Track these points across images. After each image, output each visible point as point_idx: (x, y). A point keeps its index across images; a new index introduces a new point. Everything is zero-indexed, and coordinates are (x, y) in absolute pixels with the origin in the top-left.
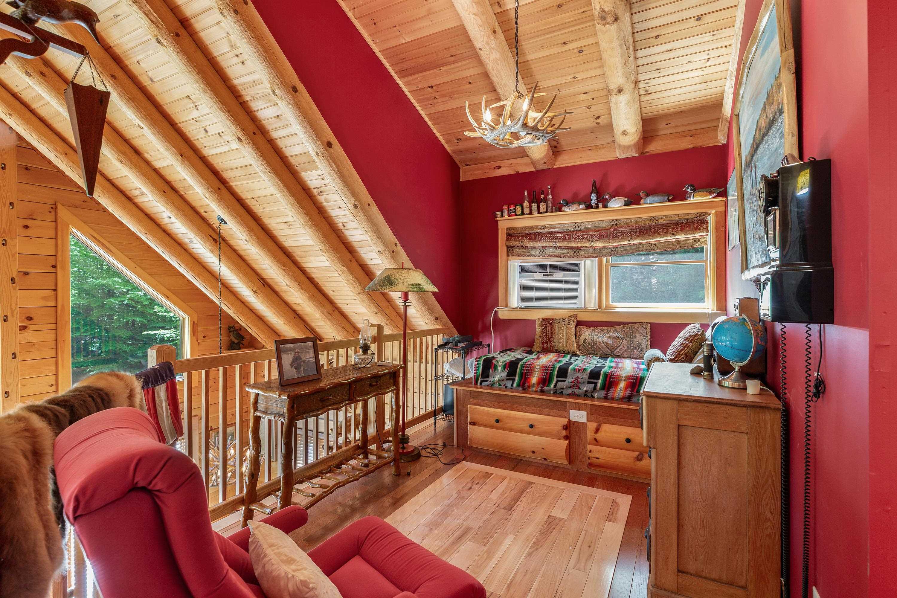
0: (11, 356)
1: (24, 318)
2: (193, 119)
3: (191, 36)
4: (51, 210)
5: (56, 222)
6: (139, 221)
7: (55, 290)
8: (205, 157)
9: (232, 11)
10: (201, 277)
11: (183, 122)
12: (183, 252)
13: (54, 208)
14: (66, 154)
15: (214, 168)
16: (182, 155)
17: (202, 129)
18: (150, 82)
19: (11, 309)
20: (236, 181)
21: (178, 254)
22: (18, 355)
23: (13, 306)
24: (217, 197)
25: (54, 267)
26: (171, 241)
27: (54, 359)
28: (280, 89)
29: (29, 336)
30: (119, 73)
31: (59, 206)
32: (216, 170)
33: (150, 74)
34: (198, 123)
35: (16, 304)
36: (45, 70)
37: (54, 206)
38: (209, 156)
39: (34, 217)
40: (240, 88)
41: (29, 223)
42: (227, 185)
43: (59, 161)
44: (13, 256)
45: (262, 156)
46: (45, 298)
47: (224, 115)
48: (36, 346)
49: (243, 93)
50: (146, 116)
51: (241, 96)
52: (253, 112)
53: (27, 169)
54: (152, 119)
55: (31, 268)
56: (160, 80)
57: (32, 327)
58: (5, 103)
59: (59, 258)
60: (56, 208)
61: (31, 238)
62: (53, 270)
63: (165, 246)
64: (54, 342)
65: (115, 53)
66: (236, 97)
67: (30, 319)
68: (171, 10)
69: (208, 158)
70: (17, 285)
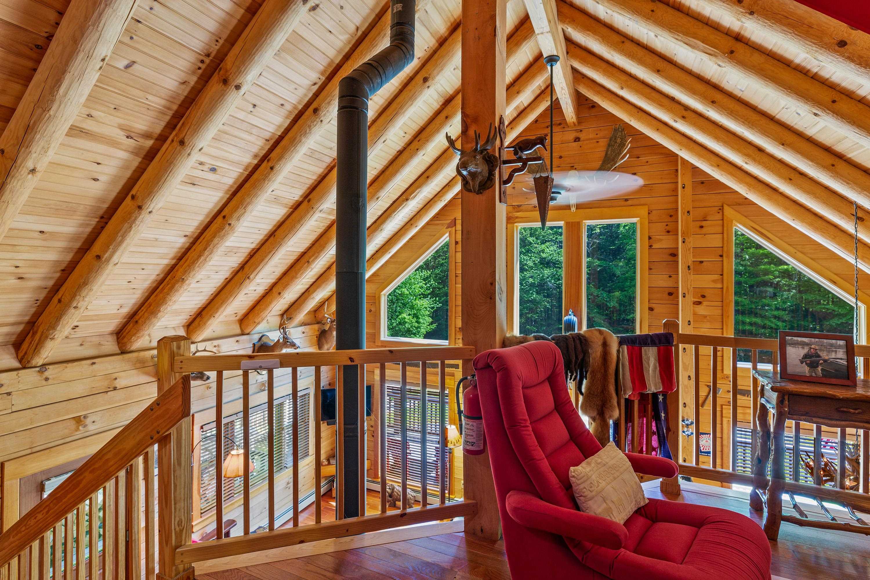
0: (687, 323)
1: (699, 296)
2: (783, 108)
3: (747, 44)
4: (720, 211)
5: (723, 220)
6: (786, 209)
7: (722, 275)
8: (811, 137)
9: (747, 15)
10: (866, 260)
11: (778, 113)
12: (840, 233)
13: (722, 209)
14: (718, 166)
15: (824, 145)
16: (783, 145)
17: (795, 113)
18: (742, 93)
19: (688, 289)
20: (853, 152)
21: (833, 237)
22: (692, 323)
23: (689, 286)
24: (831, 174)
25: (721, 256)
26: (824, 223)
27: (721, 330)
28: (821, 54)
29: (701, 310)
30: (718, 96)
31: (726, 207)
32: (827, 146)
33: (739, 87)
34: (789, 110)
35: (691, 285)
36: (685, 113)
37: (721, 208)
38: (814, 135)
39: (707, 219)
40: (804, 64)
41: (704, 223)
42: (845, 158)
43: (714, 173)
44: (689, 249)
45: (849, 122)
46: (715, 281)
47: (792, 98)
48: (708, 318)
49: (809, 67)
50: (743, 122)
51: (808, 71)
52: (827, 79)
53: (702, 183)
54: (749, 123)
55: (704, 258)
56: (746, 88)
57: (705, 303)
58: (677, 143)
59: (725, 249)
60: (723, 208)
61: (705, 235)
62: (720, 259)
63: (816, 229)
64: (721, 317)
65: (713, 83)
66: (805, 74)
67: (703, 296)
68: (726, 34)
69: (814, 137)
70: (691, 271)
